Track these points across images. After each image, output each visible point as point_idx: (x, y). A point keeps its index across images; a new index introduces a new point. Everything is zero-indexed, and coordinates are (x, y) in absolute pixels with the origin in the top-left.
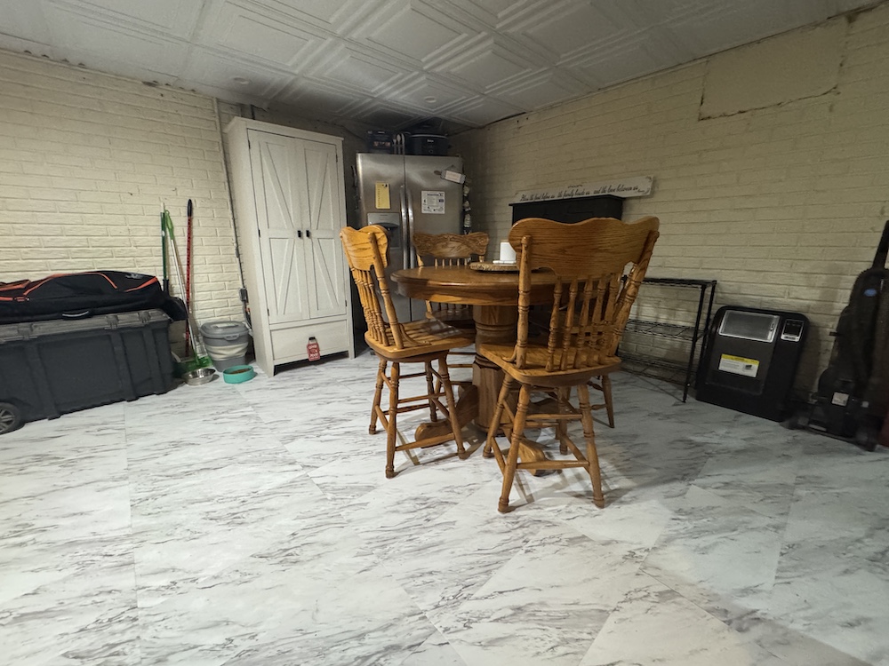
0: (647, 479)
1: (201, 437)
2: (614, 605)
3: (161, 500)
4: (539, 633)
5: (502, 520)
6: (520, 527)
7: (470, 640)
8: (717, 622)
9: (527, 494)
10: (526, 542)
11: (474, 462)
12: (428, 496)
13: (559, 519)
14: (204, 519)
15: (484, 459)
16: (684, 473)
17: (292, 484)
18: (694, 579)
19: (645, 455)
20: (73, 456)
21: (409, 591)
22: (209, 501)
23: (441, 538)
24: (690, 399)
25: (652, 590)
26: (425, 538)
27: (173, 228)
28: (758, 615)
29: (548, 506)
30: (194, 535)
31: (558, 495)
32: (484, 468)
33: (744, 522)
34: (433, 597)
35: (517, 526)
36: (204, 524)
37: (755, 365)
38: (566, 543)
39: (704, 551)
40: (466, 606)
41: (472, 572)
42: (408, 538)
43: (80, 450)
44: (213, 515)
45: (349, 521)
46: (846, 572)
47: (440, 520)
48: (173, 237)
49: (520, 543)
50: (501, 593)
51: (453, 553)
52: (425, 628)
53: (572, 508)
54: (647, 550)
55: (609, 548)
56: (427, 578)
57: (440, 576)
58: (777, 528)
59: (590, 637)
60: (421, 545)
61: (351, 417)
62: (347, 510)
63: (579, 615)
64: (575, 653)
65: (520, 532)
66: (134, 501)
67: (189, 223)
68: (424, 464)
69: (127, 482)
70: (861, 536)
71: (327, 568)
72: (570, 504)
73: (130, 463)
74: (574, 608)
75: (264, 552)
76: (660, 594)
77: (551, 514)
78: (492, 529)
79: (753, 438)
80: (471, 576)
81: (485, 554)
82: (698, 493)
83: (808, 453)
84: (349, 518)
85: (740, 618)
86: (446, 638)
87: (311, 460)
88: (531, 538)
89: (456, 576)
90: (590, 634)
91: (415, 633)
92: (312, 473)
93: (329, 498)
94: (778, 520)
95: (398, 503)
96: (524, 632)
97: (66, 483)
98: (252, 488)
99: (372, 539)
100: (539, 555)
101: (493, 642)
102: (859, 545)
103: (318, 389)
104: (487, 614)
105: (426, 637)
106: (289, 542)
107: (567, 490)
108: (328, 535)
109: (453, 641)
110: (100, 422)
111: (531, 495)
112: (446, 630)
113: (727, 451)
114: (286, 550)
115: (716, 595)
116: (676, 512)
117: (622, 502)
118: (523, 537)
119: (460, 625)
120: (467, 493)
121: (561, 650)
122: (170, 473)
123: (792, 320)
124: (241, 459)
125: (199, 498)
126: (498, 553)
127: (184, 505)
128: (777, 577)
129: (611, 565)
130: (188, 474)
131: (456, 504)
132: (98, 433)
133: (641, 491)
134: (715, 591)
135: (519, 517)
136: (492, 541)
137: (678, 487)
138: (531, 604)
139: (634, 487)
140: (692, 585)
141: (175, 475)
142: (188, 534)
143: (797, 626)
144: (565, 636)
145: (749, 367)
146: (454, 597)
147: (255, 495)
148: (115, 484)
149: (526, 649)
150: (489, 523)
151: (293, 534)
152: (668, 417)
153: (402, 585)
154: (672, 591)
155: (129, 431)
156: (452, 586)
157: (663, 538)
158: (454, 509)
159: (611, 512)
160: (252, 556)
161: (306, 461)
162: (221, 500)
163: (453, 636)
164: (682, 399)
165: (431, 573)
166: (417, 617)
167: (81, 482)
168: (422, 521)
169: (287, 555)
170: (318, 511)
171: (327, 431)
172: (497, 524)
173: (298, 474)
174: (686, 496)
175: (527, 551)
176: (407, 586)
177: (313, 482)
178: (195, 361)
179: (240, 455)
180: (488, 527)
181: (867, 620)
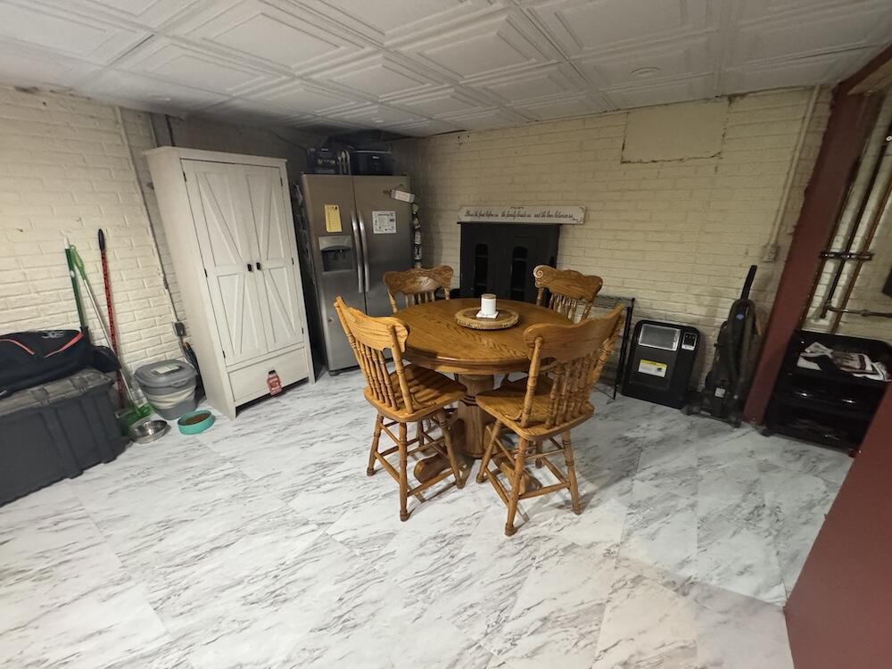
0: (603, 481)
1: (190, 509)
2: (606, 597)
3: (186, 596)
4: (563, 635)
5: (511, 543)
6: (526, 546)
7: (518, 655)
8: (670, 593)
9: (523, 513)
10: (534, 559)
11: (471, 489)
12: (444, 532)
13: (551, 533)
14: (244, 604)
15: (478, 485)
16: (628, 469)
17: (315, 546)
18: (650, 562)
19: (597, 458)
20: (42, 565)
21: (460, 627)
22: (239, 584)
23: (468, 572)
24: (618, 395)
25: (628, 577)
26: (456, 575)
27: (83, 265)
28: (692, 580)
29: (540, 522)
30: (244, 626)
31: (545, 510)
32: (480, 494)
33: (672, 506)
34: (480, 627)
35: (522, 546)
36: (247, 610)
37: (664, 368)
38: (562, 553)
39: (652, 537)
40: (507, 628)
41: (502, 597)
42: (441, 578)
43: (47, 555)
44: (252, 599)
45: (386, 573)
46: (735, 533)
47: (462, 555)
48: (84, 277)
49: (529, 561)
50: (529, 609)
51: (482, 583)
52: (483, 656)
53: (559, 519)
54: (617, 546)
55: (592, 550)
56: (470, 612)
57: (479, 607)
58: (693, 506)
59: (596, 628)
60: (454, 582)
61: (341, 459)
62: (380, 563)
63: (587, 612)
64: (591, 643)
65: (527, 551)
66: (155, 603)
67: (103, 258)
68: (429, 499)
69: (131, 583)
70: (739, 501)
71: (385, 625)
72: (556, 516)
73: (122, 559)
74: (581, 607)
75: (321, 625)
76: (633, 580)
77: (545, 528)
78: (505, 553)
79: (665, 428)
80: (503, 601)
81: (507, 578)
82: (640, 487)
83: (702, 436)
84: (385, 570)
85: (682, 585)
86: (502, 658)
87: (322, 516)
88: (536, 554)
89: (492, 604)
90: (597, 625)
91: (478, 662)
92: (331, 530)
93: (358, 554)
94: (692, 500)
95: (421, 546)
96: (554, 637)
97: (55, 601)
98: (277, 560)
99: (413, 586)
100: (546, 569)
101: (535, 652)
102: (739, 509)
103: (292, 428)
104: (525, 630)
105: (487, 662)
106: (339, 608)
107: (550, 503)
108: (373, 592)
109: (507, 659)
110: (51, 513)
111: (525, 514)
112: (500, 652)
113: (651, 443)
114: (340, 617)
115: (666, 571)
116: (629, 507)
117: (592, 507)
118: (530, 556)
119: (508, 645)
120: (475, 522)
121: (582, 644)
122: (178, 561)
123: (690, 333)
124: (250, 528)
125: (227, 582)
126: (516, 575)
127: (216, 594)
128: (698, 547)
129: (596, 565)
130: (199, 558)
131: (469, 535)
132: (55, 528)
133: (603, 492)
134: (665, 568)
135: (522, 537)
136: (508, 564)
137: (626, 483)
138: (552, 613)
139: (597, 490)
140: (651, 567)
141: (185, 563)
142: (236, 625)
143: (714, 582)
144: (582, 631)
145: (660, 369)
146: (496, 622)
147: (284, 567)
148: (119, 588)
149: (559, 650)
150: (501, 548)
151: (340, 599)
152: (606, 416)
153: (453, 623)
154: (639, 576)
155: (98, 519)
156: (492, 613)
157: (626, 532)
158: (469, 541)
159: (587, 516)
160: (311, 631)
161: (319, 518)
162: (252, 580)
163: (506, 656)
164: (612, 396)
165: (471, 606)
166: (474, 648)
167: (76, 594)
168: (447, 559)
169: (345, 621)
170: (353, 571)
171: (324, 479)
172: (507, 548)
173: (318, 534)
174: (634, 491)
175: (537, 568)
176: (456, 623)
177: (335, 541)
178: (135, 412)
179: (246, 524)
180: (501, 552)
181: (750, 566)
